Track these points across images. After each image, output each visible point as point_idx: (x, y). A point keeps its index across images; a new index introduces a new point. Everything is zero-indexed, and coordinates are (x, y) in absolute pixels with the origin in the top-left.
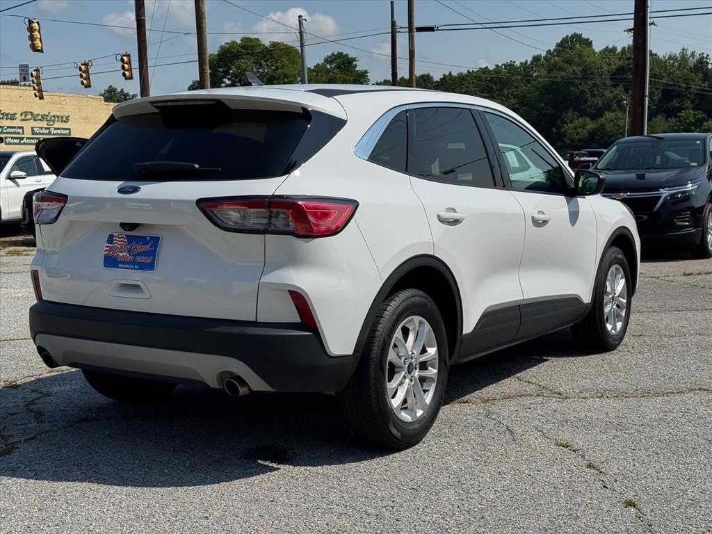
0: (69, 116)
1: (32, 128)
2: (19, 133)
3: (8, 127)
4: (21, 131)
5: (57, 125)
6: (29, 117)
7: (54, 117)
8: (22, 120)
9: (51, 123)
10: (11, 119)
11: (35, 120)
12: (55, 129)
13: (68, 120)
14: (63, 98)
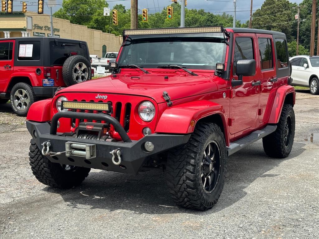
0: (59, 29)
1: (48, 34)
2: (43, 36)
3: (41, 33)
4: (44, 35)
5: (56, 33)
6: (47, 29)
7: (55, 29)
8: (45, 30)
9: (54, 32)
10: (41, 29)
11: (49, 30)
12: (55, 35)
13: (59, 31)
14: (57, 20)
